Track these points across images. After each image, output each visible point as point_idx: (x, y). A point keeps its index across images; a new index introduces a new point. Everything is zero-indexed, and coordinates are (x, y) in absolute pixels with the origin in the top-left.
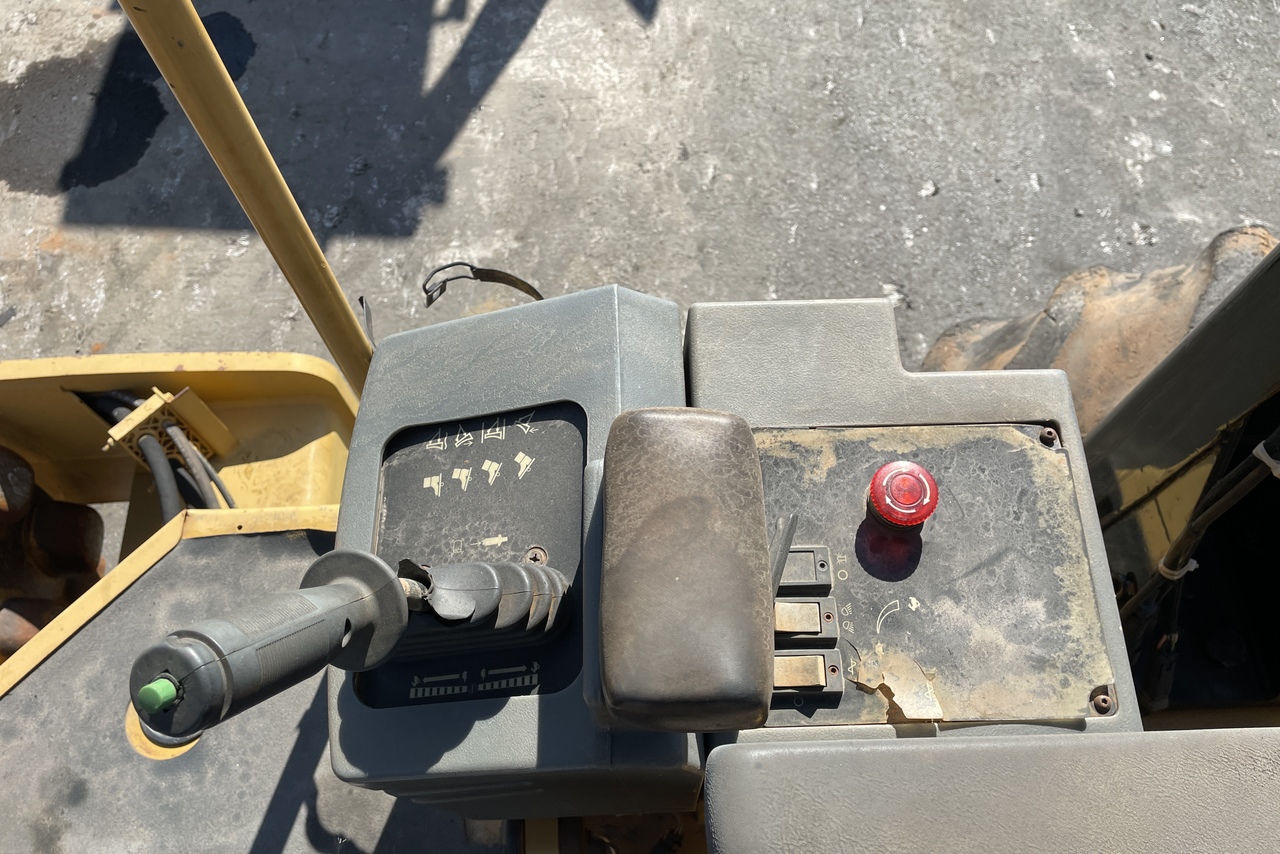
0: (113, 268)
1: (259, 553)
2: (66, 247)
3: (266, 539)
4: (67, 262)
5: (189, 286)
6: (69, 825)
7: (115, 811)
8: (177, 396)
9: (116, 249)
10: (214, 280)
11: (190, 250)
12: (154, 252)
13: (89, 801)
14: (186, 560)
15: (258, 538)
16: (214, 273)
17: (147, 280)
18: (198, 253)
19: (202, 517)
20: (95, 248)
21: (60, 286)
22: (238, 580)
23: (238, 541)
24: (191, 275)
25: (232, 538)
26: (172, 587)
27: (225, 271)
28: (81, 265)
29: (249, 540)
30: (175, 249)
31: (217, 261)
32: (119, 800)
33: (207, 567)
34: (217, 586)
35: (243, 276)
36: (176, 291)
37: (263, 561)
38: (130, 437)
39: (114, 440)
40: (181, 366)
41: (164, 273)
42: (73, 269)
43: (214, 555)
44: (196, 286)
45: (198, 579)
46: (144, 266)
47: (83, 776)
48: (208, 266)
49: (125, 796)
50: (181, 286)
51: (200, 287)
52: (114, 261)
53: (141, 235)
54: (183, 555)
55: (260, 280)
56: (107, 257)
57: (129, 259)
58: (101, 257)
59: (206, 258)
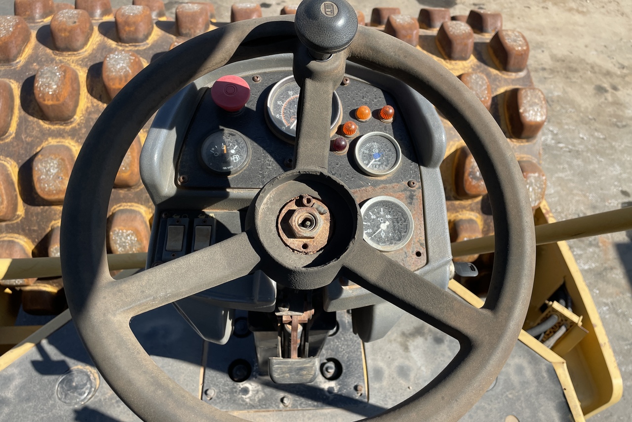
0: (602, 269)
1: (557, 401)
2: (604, 248)
3: (565, 404)
4: (597, 250)
5: (606, 304)
6: (426, 339)
7: (435, 357)
8: (582, 328)
9: (612, 268)
10: (613, 315)
11: (625, 301)
12: (617, 285)
13: (436, 346)
14: (543, 367)
15: (564, 400)
16: (618, 315)
17: (601, 285)
18: (625, 305)
19: (564, 370)
20: (609, 260)
21: (584, 249)
22: (542, 393)
23: (560, 390)
24: (612, 304)
25: (560, 387)
26: (530, 363)
27: (620, 320)
28: (598, 256)
29: (562, 395)
30: (623, 294)
31: (624, 315)
32: (439, 358)
33: (543, 377)
34: (536, 384)
35: (621, 328)
36: (601, 299)
37: (554, 404)
38: (555, 311)
39: (552, 305)
40: (596, 326)
41: (608, 291)
42: (594, 253)
43: (550, 380)
44: (607, 308)
45: (537, 374)
46: (608, 282)
47: (445, 341)
48: (620, 311)
49: (441, 361)
50: (605, 300)
51: (607, 310)
52: (605, 269)
53: (624, 278)
54: (546, 365)
55: (623, 338)
56: (606, 265)
57: (609, 275)
58: (605, 263)
59: (624, 309)
